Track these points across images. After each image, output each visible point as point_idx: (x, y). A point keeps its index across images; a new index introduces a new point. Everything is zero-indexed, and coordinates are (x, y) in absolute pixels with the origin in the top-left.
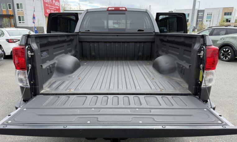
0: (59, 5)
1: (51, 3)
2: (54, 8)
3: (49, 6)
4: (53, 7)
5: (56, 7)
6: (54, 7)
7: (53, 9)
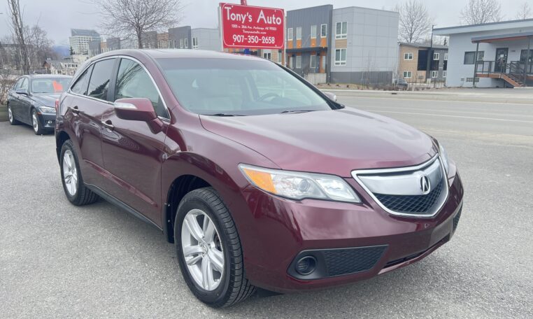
0: (279, 24)
1: (250, 21)
2: (260, 31)
3: (243, 27)
4: (258, 28)
5: (267, 28)
6: (262, 29)
7: (258, 32)
